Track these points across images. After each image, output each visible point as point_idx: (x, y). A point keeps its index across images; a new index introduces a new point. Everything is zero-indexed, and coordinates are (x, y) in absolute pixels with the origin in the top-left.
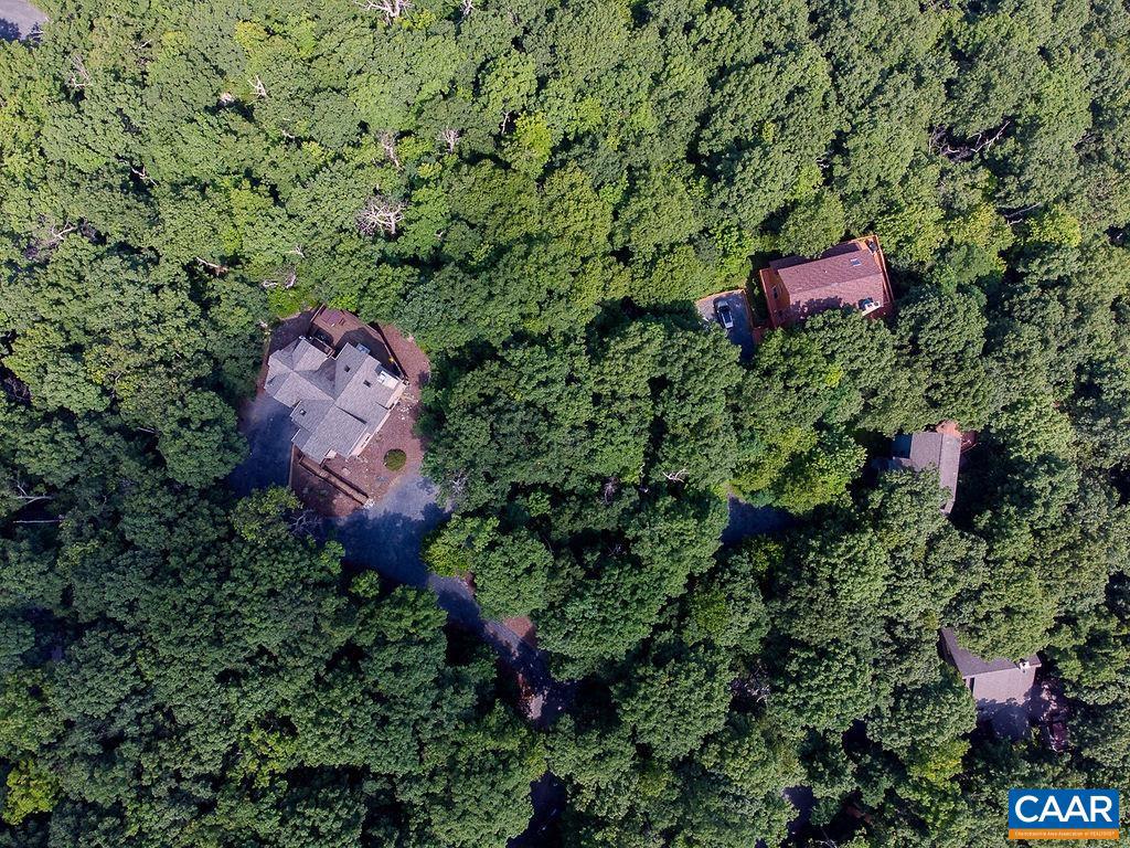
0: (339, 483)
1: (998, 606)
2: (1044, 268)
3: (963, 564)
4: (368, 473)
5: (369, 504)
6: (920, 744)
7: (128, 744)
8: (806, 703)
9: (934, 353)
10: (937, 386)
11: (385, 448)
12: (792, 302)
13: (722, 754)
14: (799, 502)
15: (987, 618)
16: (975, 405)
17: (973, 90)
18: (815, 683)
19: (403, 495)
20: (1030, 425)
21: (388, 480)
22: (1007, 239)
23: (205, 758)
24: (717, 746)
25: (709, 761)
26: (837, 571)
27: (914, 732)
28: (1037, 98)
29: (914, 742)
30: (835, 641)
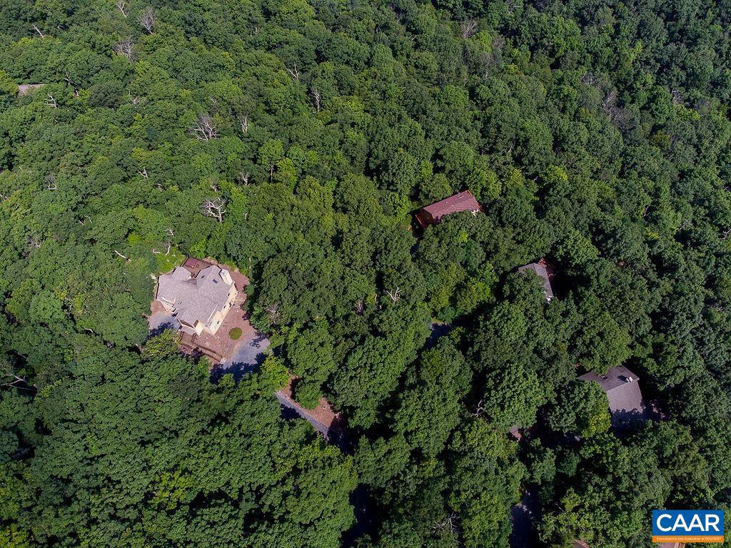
0: (204, 351)
1: (594, 333)
2: (556, 192)
3: (565, 314)
4: (221, 343)
5: (223, 361)
6: (580, 414)
7: (81, 491)
8: (504, 398)
9: (512, 221)
10: (519, 234)
11: (229, 329)
12: (434, 217)
13: (463, 436)
14: (468, 305)
15: (592, 342)
16: (541, 237)
17: (493, 130)
18: (505, 383)
19: (243, 352)
20: (574, 247)
21: (232, 346)
22: (535, 188)
23: (133, 492)
24: (459, 432)
25: (457, 444)
26: (496, 324)
27: (574, 409)
28: (522, 129)
29: (576, 414)
30: (508, 361)
